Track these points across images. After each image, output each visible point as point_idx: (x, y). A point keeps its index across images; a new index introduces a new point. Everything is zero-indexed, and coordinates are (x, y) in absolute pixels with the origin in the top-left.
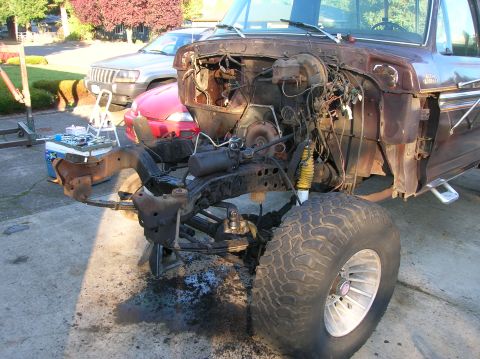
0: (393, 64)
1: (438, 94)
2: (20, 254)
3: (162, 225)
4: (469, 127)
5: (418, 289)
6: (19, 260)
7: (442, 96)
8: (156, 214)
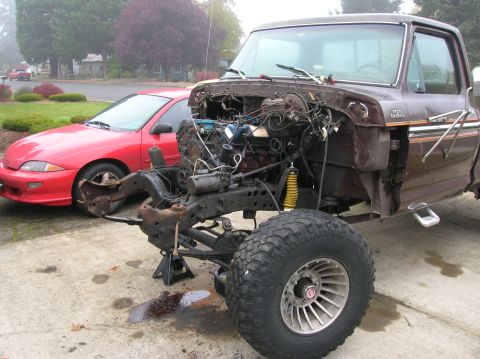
0: (364, 102)
1: (407, 127)
2: (51, 265)
3: (162, 233)
4: (444, 157)
5: (402, 303)
6: (50, 270)
7: (412, 129)
8: (157, 224)
